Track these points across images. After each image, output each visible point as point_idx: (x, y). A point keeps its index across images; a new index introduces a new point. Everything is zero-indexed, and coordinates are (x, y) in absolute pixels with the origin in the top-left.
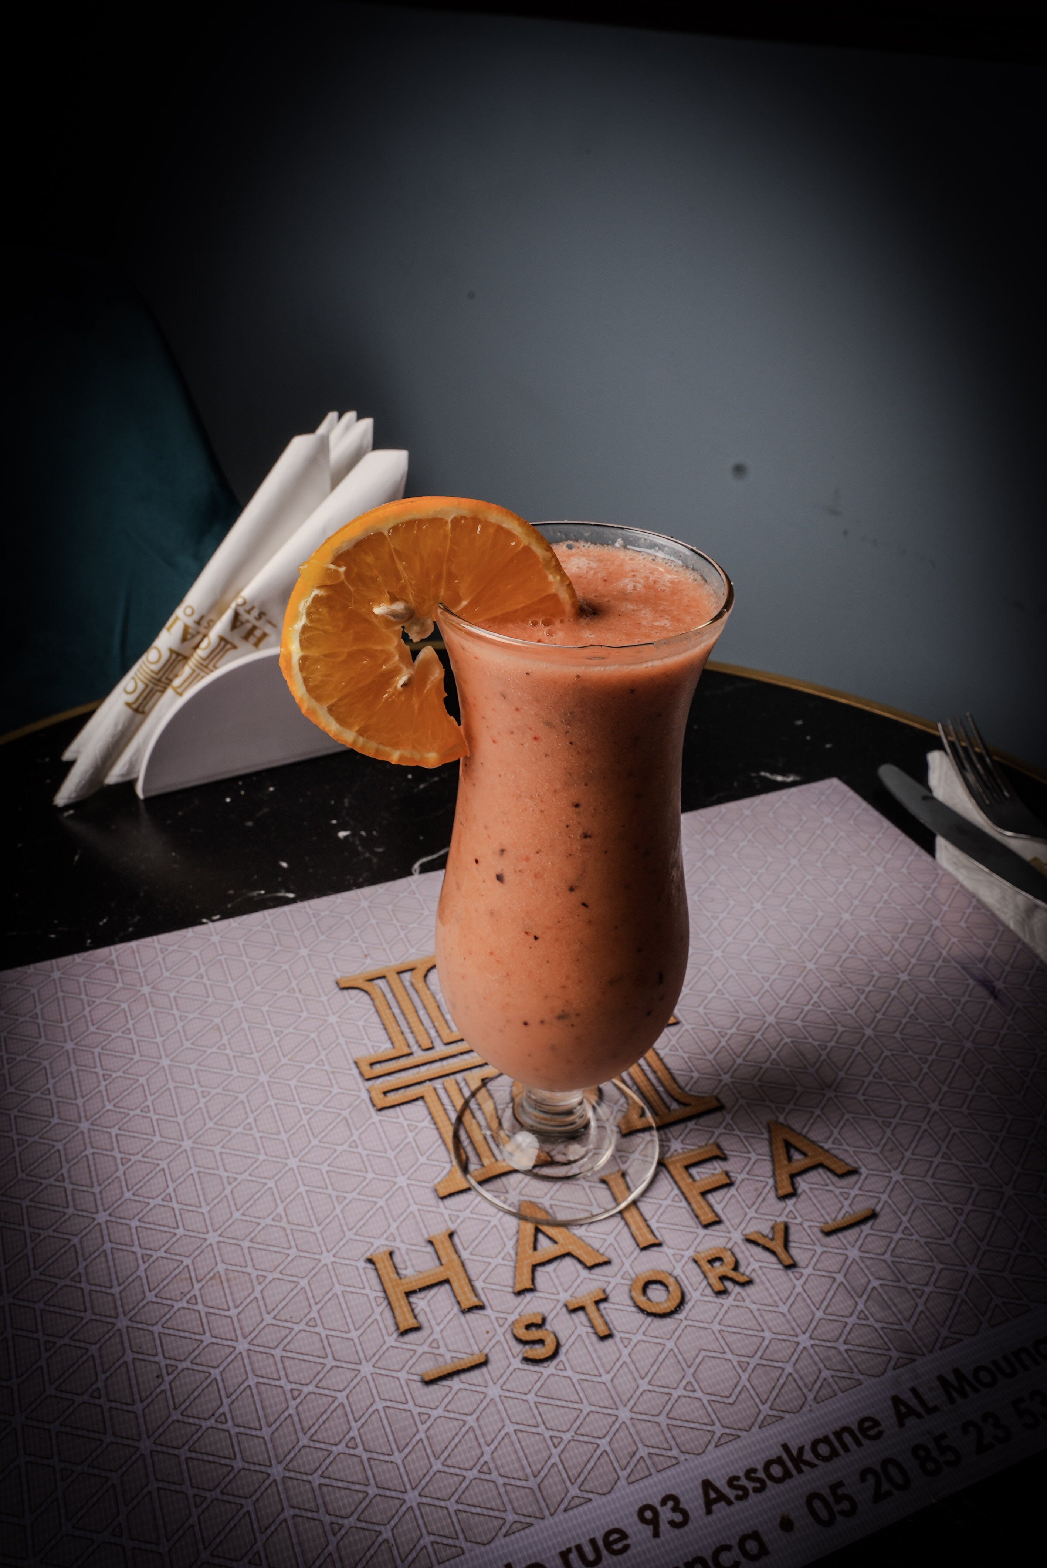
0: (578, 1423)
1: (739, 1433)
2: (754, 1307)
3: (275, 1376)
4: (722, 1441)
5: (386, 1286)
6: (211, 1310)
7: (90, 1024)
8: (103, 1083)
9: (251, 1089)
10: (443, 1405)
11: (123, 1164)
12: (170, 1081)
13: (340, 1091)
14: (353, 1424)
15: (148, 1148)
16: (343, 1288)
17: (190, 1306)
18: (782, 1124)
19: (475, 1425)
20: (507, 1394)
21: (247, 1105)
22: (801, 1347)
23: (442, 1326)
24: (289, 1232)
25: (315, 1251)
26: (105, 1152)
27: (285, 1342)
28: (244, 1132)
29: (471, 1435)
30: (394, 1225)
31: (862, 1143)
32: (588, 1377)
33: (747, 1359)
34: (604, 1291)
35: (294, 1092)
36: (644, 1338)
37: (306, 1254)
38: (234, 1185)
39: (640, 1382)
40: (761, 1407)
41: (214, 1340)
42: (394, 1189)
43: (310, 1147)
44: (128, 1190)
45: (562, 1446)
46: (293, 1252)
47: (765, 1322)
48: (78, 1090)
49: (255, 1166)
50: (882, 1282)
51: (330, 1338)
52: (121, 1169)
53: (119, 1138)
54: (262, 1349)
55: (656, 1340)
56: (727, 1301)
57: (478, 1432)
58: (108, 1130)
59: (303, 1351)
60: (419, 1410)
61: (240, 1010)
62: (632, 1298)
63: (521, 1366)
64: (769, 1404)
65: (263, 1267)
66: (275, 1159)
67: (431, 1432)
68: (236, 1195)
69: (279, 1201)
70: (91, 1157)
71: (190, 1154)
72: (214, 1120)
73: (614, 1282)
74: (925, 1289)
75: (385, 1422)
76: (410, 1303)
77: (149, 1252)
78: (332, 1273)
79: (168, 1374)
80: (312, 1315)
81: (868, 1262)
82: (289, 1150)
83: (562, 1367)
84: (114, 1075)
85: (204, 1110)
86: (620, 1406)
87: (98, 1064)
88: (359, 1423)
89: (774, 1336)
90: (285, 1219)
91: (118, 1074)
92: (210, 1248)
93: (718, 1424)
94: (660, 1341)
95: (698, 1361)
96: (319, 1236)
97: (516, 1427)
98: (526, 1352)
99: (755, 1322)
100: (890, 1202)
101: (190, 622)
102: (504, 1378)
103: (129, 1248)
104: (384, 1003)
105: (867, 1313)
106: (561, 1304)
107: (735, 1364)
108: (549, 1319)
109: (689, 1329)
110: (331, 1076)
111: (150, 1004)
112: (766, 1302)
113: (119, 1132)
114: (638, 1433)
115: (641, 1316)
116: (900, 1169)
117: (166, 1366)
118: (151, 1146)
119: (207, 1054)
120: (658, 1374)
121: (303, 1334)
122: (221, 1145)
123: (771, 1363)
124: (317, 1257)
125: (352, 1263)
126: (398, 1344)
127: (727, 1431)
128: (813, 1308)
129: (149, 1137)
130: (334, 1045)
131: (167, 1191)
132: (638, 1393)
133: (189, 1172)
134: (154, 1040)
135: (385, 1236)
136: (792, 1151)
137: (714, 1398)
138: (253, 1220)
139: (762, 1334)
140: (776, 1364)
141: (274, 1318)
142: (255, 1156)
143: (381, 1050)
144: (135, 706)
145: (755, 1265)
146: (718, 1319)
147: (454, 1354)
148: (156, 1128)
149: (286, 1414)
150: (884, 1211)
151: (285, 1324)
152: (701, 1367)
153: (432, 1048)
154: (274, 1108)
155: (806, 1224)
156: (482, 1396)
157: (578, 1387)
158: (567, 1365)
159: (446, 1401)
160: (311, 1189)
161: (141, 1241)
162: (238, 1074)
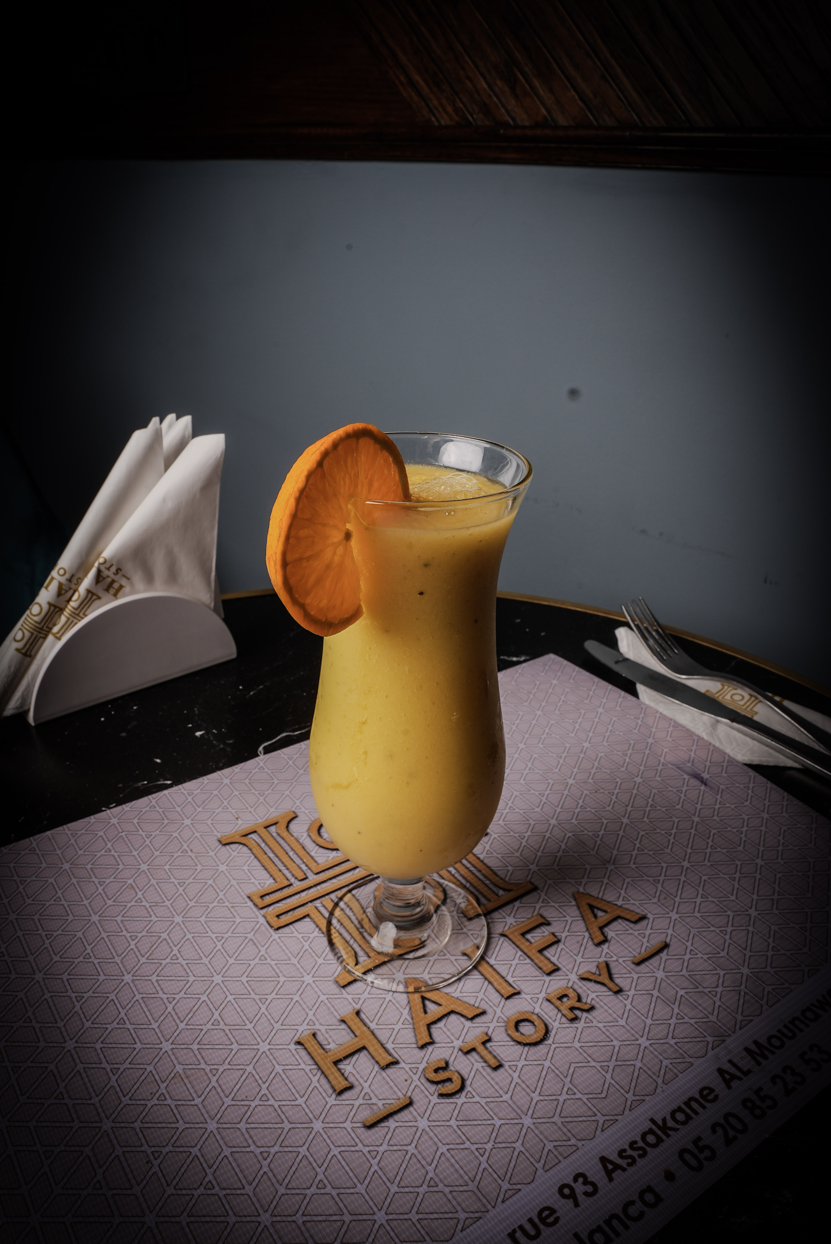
0: (494, 1134)
1: (616, 1117)
2: (600, 1025)
3: (245, 1144)
4: (606, 1126)
5: (316, 1060)
6: (179, 1103)
7: (26, 897)
8: (47, 942)
9: (170, 928)
10: (386, 1141)
11: (78, 1002)
12: (102, 932)
13: (242, 920)
14: (318, 1169)
15: (96, 986)
16: (283, 1067)
17: (161, 1103)
18: (583, 893)
19: (416, 1152)
20: (434, 1124)
21: (169, 941)
22: (642, 1047)
23: (369, 1082)
24: (228, 1032)
25: (253, 1043)
26: (61, 994)
27: (247, 1116)
28: (172, 961)
29: (415, 1160)
30: (311, 1013)
31: (643, 897)
32: (492, 1099)
33: (606, 1063)
34: (487, 1034)
35: (205, 926)
36: (527, 1063)
37: (246, 1047)
38: (174, 1003)
39: (533, 1095)
40: (626, 1095)
41: (187, 1126)
42: (304, 986)
43: (228, 965)
44: (87, 1021)
45: (487, 1154)
46: (235, 1047)
47: (611, 1034)
48: (27, 949)
49: (187, 986)
50: (686, 991)
51: (282, 1107)
52: (78, 1005)
53: (70, 981)
54: (228, 1126)
55: (536, 1063)
56: (581, 1025)
57: (419, 1157)
58: (60, 977)
59: (263, 1121)
60: (368, 1149)
61: (147, 871)
62: (509, 1035)
63: (439, 1101)
64: (632, 1092)
65: (213, 1062)
66: (202, 979)
67: (382, 1163)
68: (177, 1011)
69: (214, 1010)
70: (50, 1000)
71: (132, 985)
72: (146, 956)
73: (492, 1026)
74: (717, 990)
75: (343, 1163)
76: (339, 1070)
77: (116, 1066)
78: (271, 1057)
79: (156, 1159)
80: (263, 1092)
81: (673, 979)
82: (212, 970)
83: (471, 1096)
84: (55, 934)
85: (136, 950)
86: (523, 1116)
87: (40, 927)
88: (323, 1168)
89: (621, 1043)
90: (222, 1023)
91: (58, 933)
92: (166, 1054)
93: (599, 1114)
94: (539, 1062)
95: (571, 1071)
96: (253, 1031)
97: (448, 1147)
98: (440, 1089)
99: (604, 1036)
100: (675, 934)
102: (428, 1112)
103: (99, 1066)
104: (260, 851)
105: (682, 1014)
106: (456, 1050)
107: (599, 1068)
108: (451, 1062)
109: (558, 1050)
110: (232, 910)
111: (72, 877)
112: (608, 1020)
113: (69, 977)
114: (541, 1133)
115: (520, 1048)
116: (675, 910)
117: (152, 1152)
118: (98, 983)
119: (128, 907)
120: (544, 1087)
121: (259, 1108)
122: (156, 974)
123: (624, 1063)
124: (255, 1047)
125: (285, 1047)
126: (338, 1102)
127: (607, 1118)
128: (643, 1018)
129: (95, 977)
130: (228, 887)
131: (120, 1017)
132: (533, 1103)
133: (135, 999)
134: (82, 903)
135: (306, 1022)
136: (596, 911)
137: (591, 1096)
138: (196, 1027)
139: (612, 1043)
140: (628, 1063)
141: (233, 1100)
142: (186, 978)
143: (266, 885)
144: (23, 651)
145: (593, 995)
146: (577, 1039)
147: (384, 1102)
148: (99, 970)
149: (262, 1172)
150: (672, 941)
151: (243, 1103)
152: (574, 1076)
153: (306, 878)
154: (192, 940)
155: (621, 960)
156: (415, 1129)
157: (487, 1108)
158: (474, 1094)
159: (388, 1138)
160: (238, 996)
161: (108, 1059)
162: (157, 919)
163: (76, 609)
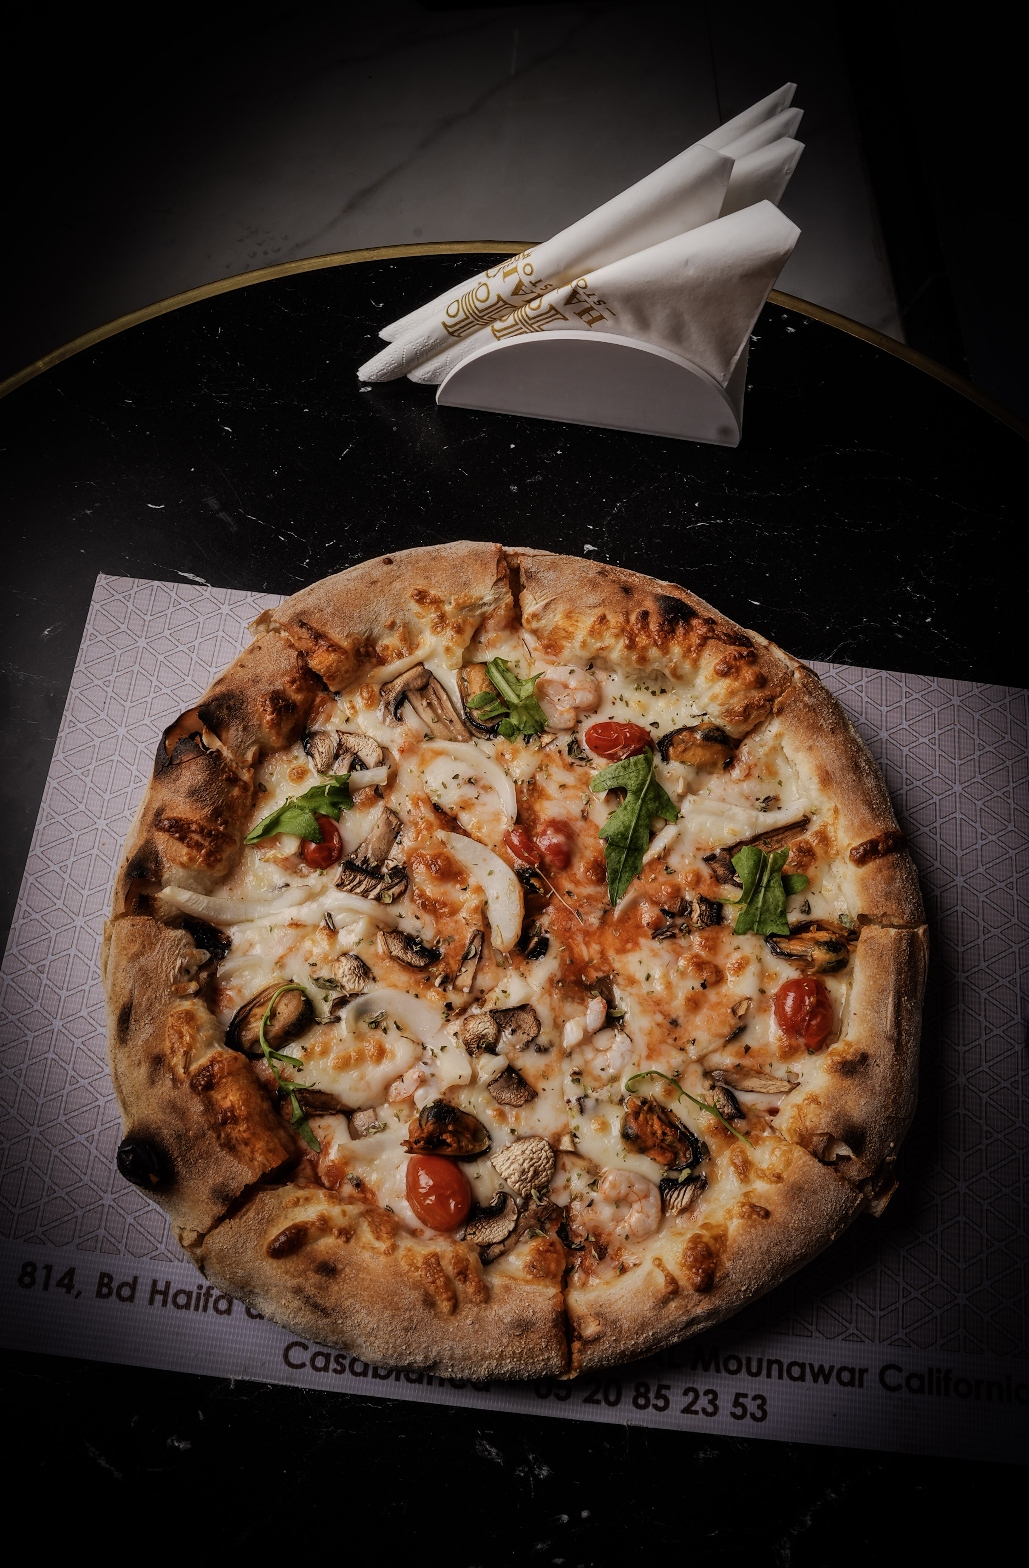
101: (526, 280)
144: (450, 330)
163: (530, 319)
